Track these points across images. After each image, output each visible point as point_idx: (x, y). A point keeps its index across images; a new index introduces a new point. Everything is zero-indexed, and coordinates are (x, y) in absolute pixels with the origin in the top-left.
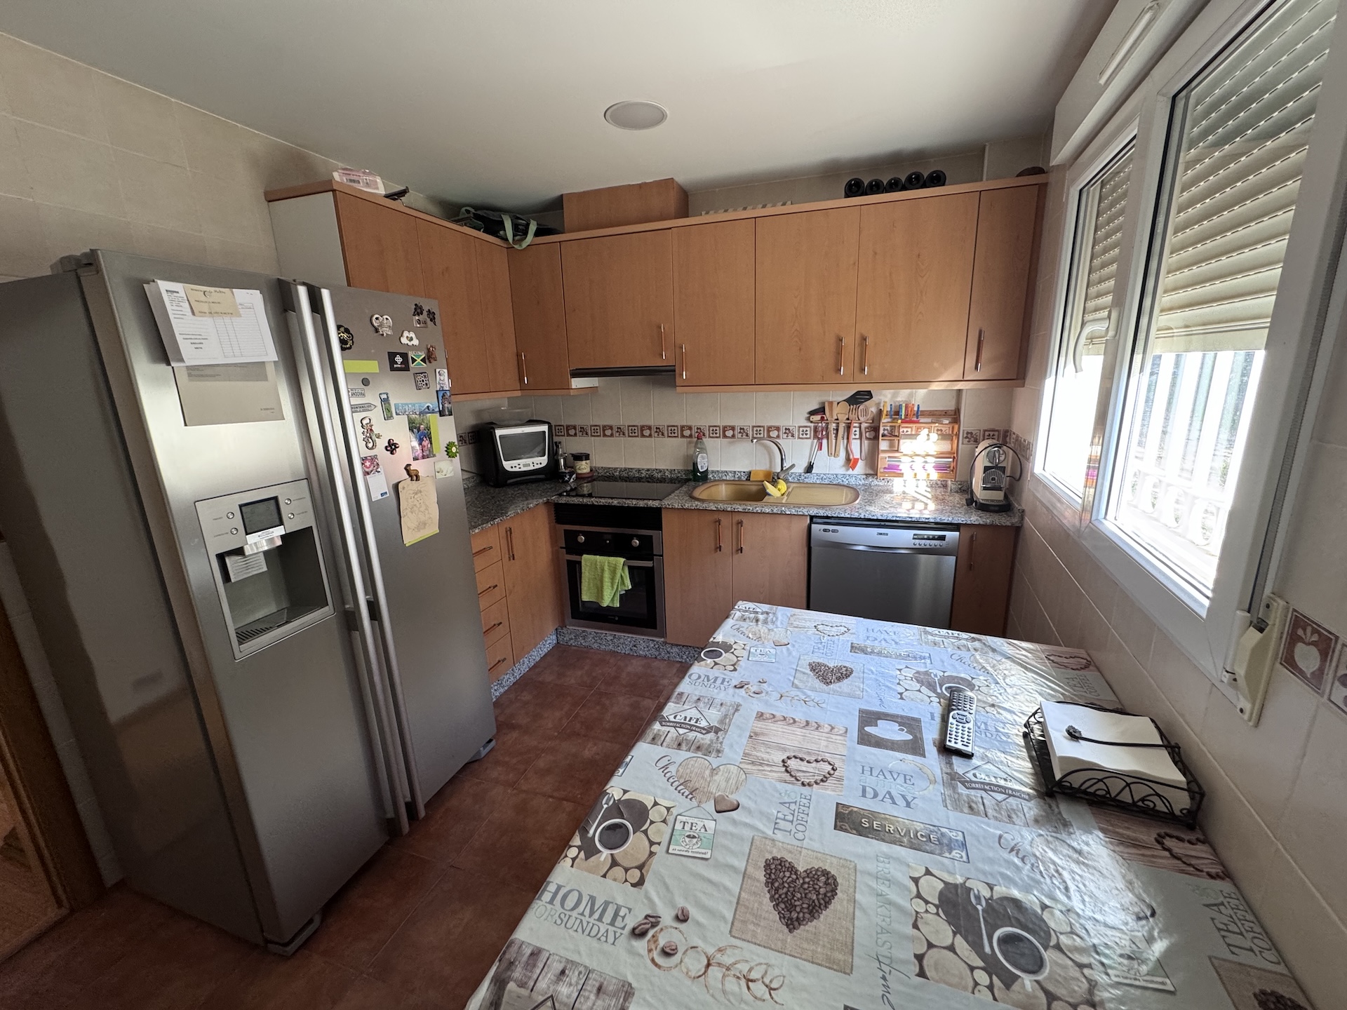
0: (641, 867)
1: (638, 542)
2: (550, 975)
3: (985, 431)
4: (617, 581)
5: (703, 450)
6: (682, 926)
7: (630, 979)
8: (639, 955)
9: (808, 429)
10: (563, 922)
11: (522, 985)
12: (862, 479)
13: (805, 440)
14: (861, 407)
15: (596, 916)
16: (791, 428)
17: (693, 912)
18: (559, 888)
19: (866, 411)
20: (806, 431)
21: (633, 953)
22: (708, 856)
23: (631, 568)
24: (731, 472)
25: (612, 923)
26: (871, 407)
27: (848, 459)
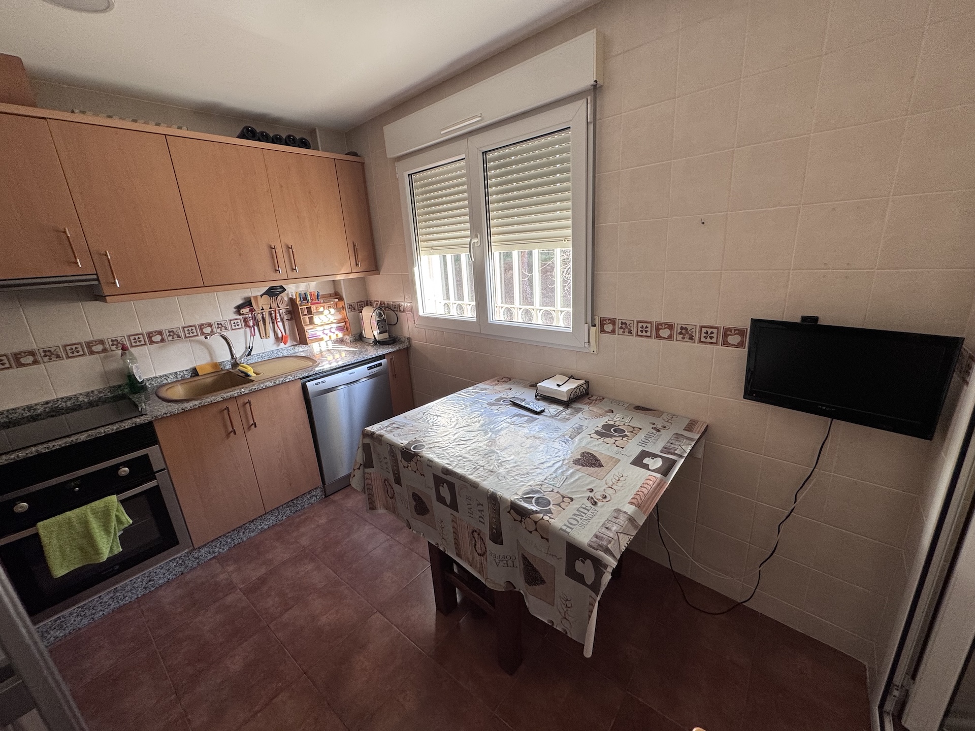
0: (563, 497)
1: (127, 469)
2: (608, 532)
3: (357, 302)
4: (113, 524)
5: (134, 359)
6: (595, 491)
7: (614, 509)
8: (604, 505)
9: (239, 321)
10: (583, 526)
11: (610, 542)
12: (291, 349)
13: (238, 330)
14: (279, 298)
15: (583, 515)
16: (223, 323)
17: (590, 487)
18: (565, 525)
19: (282, 300)
20: (237, 323)
21: (602, 506)
22: (565, 477)
23: (122, 502)
24: (171, 374)
25: (588, 510)
26: (284, 297)
27: (277, 338)
